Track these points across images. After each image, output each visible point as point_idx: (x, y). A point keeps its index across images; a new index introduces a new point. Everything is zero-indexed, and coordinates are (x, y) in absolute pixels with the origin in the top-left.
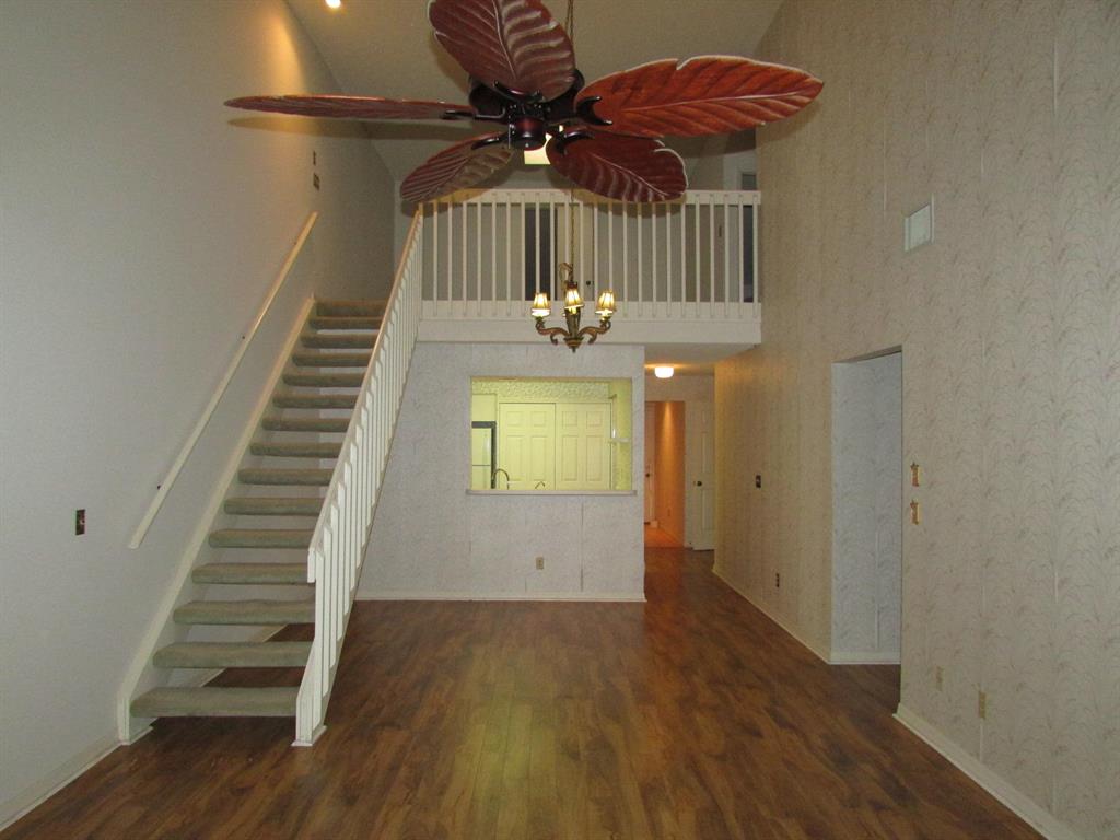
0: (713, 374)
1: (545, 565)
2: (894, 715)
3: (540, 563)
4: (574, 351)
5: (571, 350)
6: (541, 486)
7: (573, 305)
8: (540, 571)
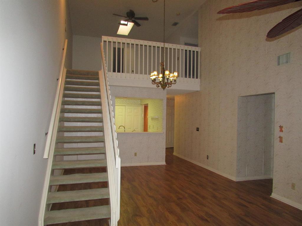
0: (174, 100)
1: (137, 155)
2: (270, 196)
3: (136, 154)
4: (164, 90)
5: (163, 89)
6: (134, 131)
7: (167, 75)
8: (136, 157)
